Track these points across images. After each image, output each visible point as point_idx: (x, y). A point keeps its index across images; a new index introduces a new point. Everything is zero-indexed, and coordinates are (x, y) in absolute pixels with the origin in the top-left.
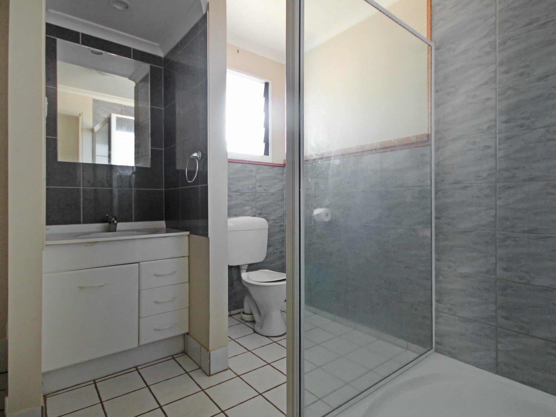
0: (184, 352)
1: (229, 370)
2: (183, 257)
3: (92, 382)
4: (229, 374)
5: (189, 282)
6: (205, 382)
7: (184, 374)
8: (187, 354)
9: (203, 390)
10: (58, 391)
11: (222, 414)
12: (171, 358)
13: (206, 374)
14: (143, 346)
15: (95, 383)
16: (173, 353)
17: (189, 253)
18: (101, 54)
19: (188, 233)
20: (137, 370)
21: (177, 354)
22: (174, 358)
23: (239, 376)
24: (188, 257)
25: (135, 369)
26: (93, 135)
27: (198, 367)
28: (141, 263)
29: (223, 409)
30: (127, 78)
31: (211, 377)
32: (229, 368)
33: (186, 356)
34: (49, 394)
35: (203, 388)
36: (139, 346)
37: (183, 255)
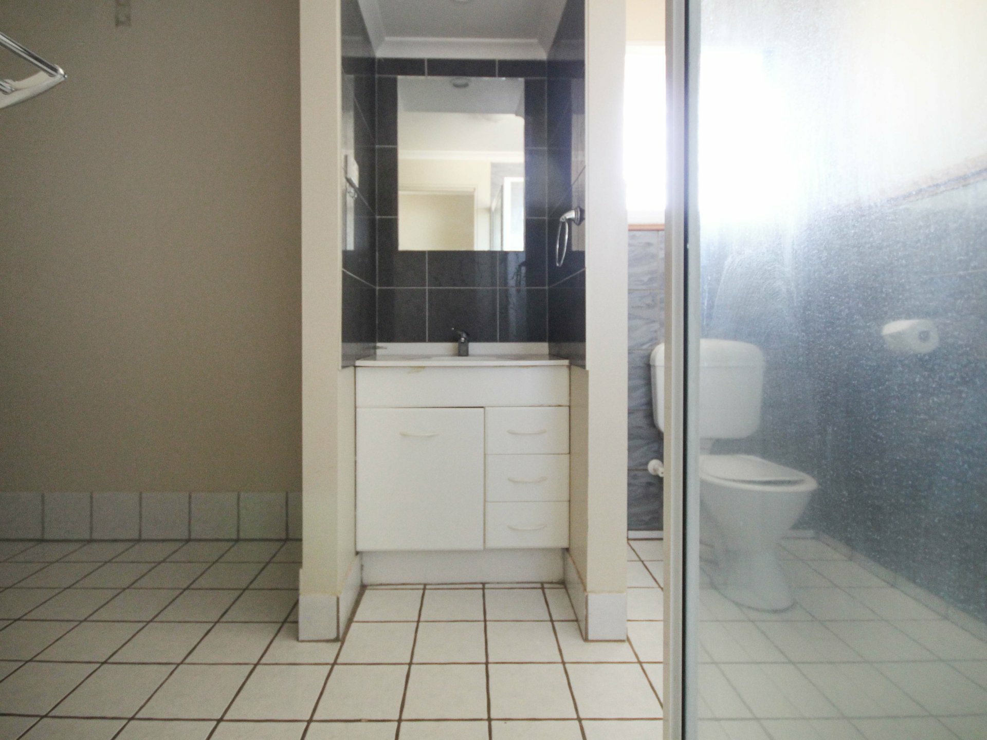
0: (563, 583)
1: (626, 644)
2: (560, 406)
3: (422, 587)
4: (624, 652)
5: (570, 453)
6: (574, 648)
7: (546, 621)
8: (566, 588)
9: (564, 663)
10: (381, 585)
11: (577, 722)
12: (539, 585)
13: (582, 636)
14: (493, 550)
15: (424, 589)
16: (544, 579)
17: (570, 400)
18: (466, 85)
19: (566, 362)
20: (483, 589)
21: (552, 583)
22: (543, 588)
23: (640, 663)
24: (568, 408)
25: (481, 586)
26: (490, 217)
27: (573, 618)
28: (487, 408)
29: (582, 716)
30: (513, 113)
31: (587, 643)
32: (628, 640)
33: (564, 590)
34: (371, 585)
35: (566, 660)
36: (485, 549)
37: (560, 404)
